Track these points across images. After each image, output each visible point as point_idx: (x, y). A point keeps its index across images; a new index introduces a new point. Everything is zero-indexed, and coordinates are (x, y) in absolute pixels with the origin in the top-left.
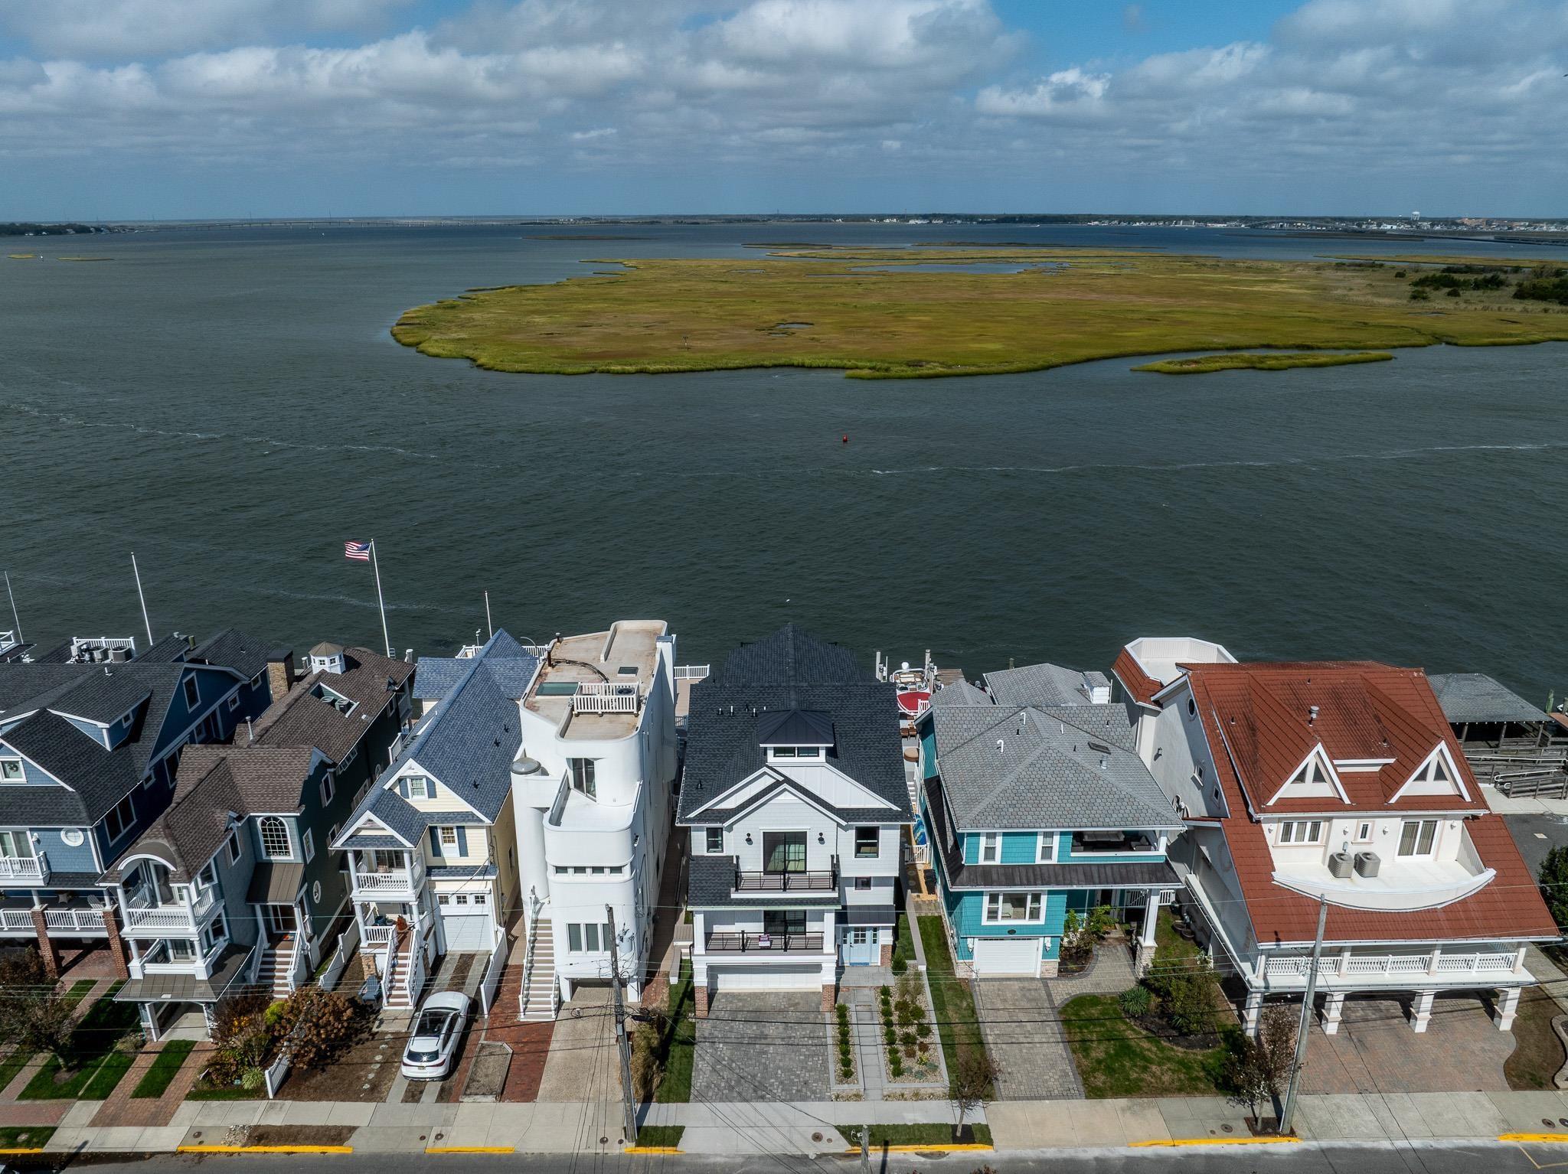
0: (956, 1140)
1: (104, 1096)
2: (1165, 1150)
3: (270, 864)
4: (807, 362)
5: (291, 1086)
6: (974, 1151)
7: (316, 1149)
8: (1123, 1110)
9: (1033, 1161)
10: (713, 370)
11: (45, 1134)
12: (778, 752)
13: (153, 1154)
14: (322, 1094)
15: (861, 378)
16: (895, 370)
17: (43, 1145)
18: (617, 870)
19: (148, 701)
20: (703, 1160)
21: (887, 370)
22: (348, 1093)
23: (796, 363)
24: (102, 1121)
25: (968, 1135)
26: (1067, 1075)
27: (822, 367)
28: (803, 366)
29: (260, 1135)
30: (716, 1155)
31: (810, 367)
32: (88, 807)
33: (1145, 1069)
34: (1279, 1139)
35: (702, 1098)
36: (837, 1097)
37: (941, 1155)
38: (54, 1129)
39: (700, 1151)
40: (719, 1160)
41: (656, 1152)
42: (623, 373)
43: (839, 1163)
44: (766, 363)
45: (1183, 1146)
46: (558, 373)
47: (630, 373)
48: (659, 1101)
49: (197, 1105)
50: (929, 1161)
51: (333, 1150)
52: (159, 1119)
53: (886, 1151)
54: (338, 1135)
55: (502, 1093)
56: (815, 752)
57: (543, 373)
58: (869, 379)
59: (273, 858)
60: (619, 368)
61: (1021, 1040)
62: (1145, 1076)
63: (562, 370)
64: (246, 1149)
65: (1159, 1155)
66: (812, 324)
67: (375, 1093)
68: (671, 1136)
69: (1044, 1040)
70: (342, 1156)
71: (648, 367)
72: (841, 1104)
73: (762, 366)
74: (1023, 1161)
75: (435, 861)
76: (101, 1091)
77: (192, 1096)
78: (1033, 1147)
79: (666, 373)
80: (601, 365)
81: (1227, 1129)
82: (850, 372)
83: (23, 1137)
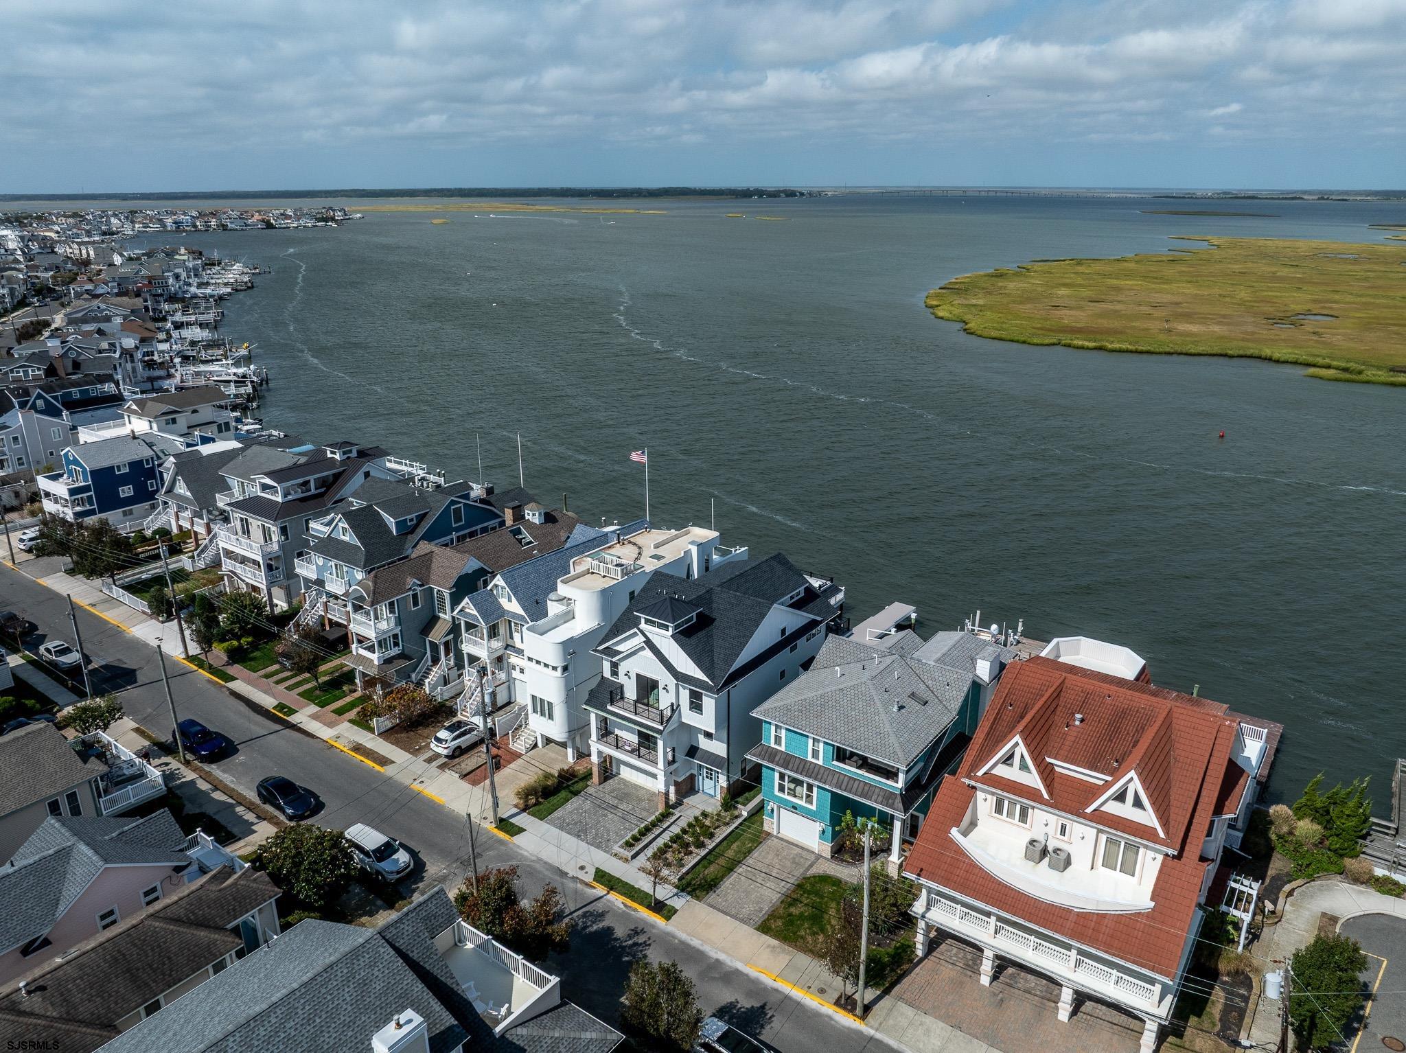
0: (649, 907)
1: (322, 707)
2: (767, 980)
3: (439, 618)
4: (1276, 355)
5: (386, 734)
6: (654, 919)
7: (371, 764)
8: (769, 946)
9: (680, 941)
10: (1172, 353)
11: (292, 712)
12: (647, 621)
13: (318, 738)
14: (397, 743)
15: (1321, 378)
16: (1370, 374)
17: (288, 716)
18: (555, 668)
19: (427, 513)
20: (518, 850)
21: (1360, 372)
22: (406, 747)
23: (1263, 354)
24: (314, 717)
25: (659, 907)
26: (761, 911)
27: (1291, 363)
28: (1270, 359)
29: (358, 748)
30: (527, 851)
31: (1277, 361)
32: (366, 560)
33: (814, 934)
34: (850, 1015)
35: (552, 823)
36: (616, 855)
37: (635, 910)
38: (297, 712)
39: (521, 845)
40: (525, 853)
41: (502, 835)
42: (1082, 348)
43: (579, 885)
44: (1230, 352)
45: (781, 984)
46: (1024, 342)
47: (1088, 348)
48: (529, 814)
49: (349, 725)
50: (625, 909)
51: (378, 768)
52: (331, 725)
53: (608, 893)
54: (384, 761)
55: (466, 775)
56: (666, 628)
57: (1012, 341)
58: (1329, 380)
59: (440, 614)
60: (1080, 343)
61: (758, 880)
62: (809, 938)
63: (1029, 340)
64: (348, 751)
65: (758, 979)
66: (1337, 317)
67: (415, 753)
68: (516, 831)
69: (773, 887)
70: (379, 772)
71: (1107, 344)
72: (614, 859)
73: (1226, 355)
74: (674, 937)
75: (510, 642)
76: (322, 705)
77: (351, 721)
78: (689, 935)
79: (1124, 352)
80: (1066, 339)
81: (822, 991)
82: (1312, 370)
83: (286, 710)
